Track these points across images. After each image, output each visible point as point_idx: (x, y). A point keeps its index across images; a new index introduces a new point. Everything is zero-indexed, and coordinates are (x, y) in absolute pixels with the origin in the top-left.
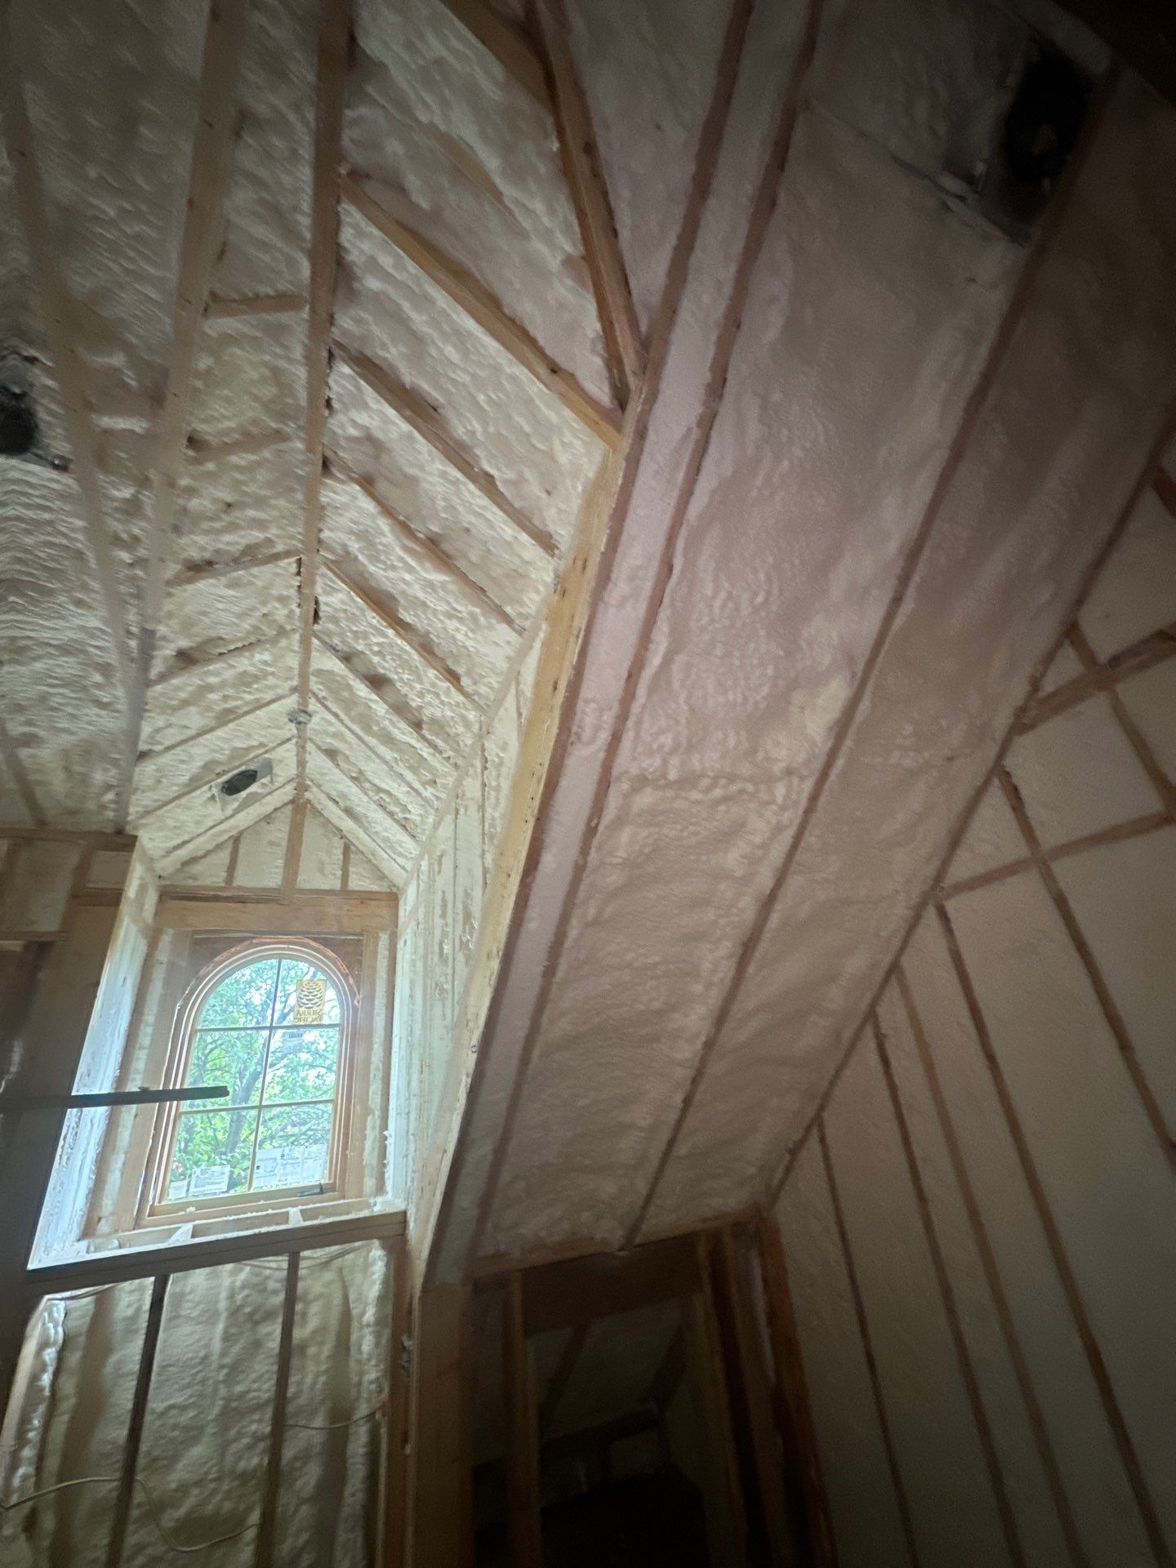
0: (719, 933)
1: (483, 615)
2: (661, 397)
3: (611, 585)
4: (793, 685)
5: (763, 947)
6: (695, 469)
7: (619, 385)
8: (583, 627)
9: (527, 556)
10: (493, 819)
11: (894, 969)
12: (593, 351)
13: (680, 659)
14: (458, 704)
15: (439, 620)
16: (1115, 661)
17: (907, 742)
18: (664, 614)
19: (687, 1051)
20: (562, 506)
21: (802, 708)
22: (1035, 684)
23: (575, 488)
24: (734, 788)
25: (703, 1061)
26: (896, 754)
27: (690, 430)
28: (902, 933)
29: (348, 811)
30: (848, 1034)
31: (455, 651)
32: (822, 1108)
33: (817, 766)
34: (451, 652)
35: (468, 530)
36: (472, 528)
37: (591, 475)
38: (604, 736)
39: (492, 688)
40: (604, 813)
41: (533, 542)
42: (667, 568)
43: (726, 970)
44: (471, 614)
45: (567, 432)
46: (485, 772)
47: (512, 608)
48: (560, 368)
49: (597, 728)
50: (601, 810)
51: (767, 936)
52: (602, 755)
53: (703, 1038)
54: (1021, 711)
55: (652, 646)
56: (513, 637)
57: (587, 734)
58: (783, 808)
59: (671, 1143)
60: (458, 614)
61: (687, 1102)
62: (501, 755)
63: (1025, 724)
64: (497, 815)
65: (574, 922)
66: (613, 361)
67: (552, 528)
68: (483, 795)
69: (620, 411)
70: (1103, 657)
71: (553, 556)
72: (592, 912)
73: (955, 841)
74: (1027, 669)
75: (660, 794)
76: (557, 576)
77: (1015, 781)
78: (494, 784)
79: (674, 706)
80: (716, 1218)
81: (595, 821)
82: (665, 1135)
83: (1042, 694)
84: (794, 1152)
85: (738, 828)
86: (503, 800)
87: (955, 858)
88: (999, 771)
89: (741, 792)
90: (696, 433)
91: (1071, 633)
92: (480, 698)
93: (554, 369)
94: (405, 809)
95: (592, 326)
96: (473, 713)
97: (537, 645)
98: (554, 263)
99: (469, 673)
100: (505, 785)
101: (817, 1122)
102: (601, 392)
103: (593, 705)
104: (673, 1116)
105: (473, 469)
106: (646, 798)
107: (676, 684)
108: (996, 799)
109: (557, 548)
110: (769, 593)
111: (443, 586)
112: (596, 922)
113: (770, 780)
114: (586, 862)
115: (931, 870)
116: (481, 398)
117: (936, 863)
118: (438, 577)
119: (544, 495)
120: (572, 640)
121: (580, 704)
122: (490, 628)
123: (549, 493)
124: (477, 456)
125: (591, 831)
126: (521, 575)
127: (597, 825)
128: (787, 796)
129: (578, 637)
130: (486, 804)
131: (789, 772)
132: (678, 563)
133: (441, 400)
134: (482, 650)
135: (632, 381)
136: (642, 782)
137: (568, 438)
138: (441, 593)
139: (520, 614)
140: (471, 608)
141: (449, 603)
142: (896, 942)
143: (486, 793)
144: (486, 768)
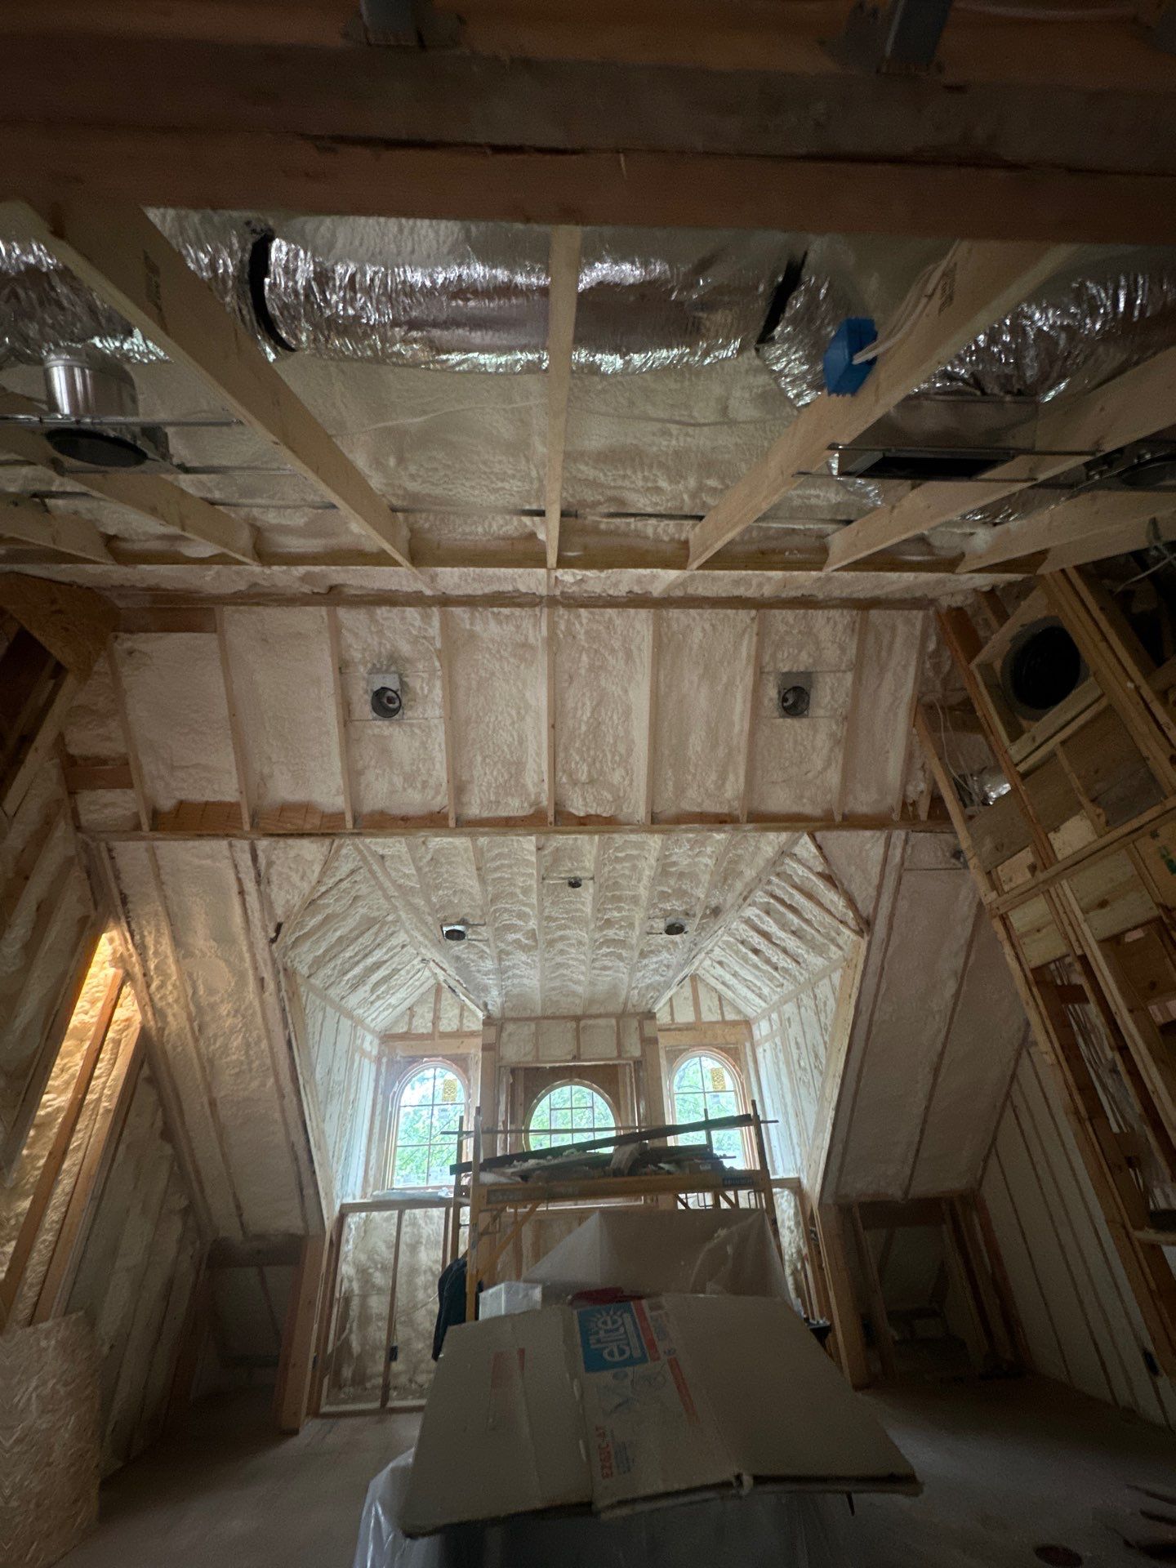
19: (917, 1112)
29: (723, 983)
30: (997, 1108)
32: (994, 1139)
82: (914, 1147)
84: (985, 1162)
94: (760, 989)
101: (994, 1146)
104: (917, 1139)
142: (1013, 1062)
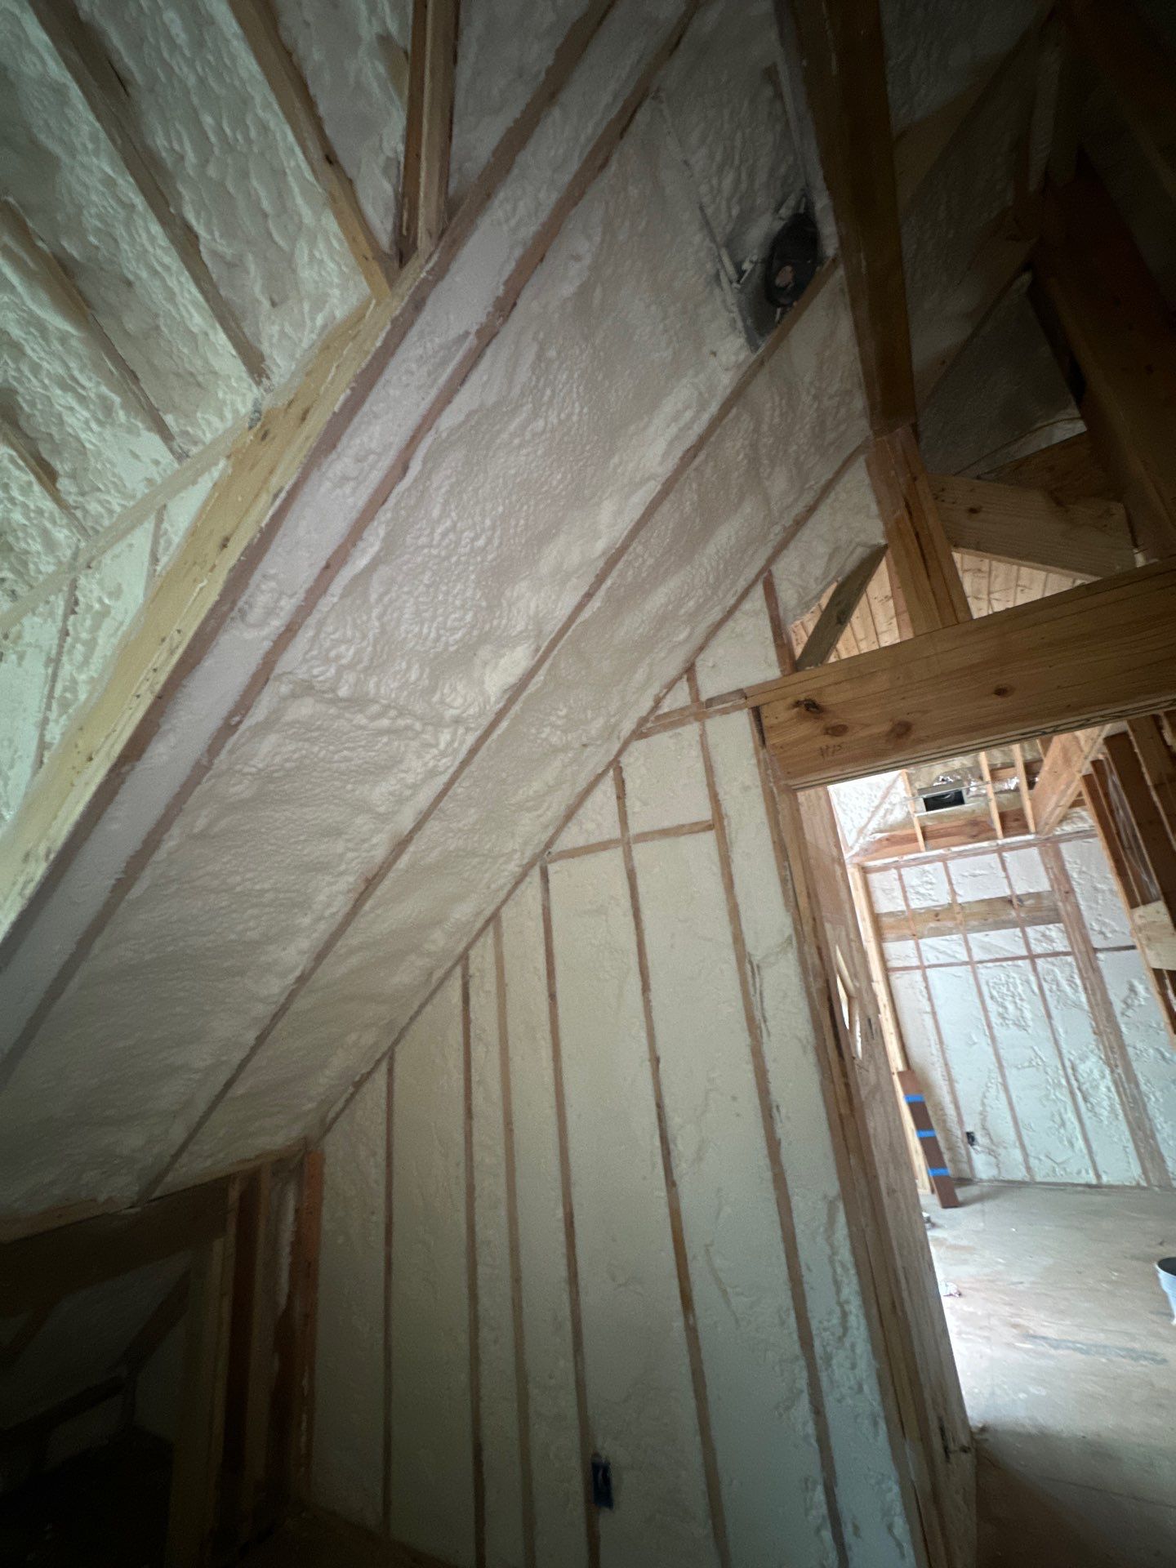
0: (343, 867)
1: (123, 407)
2: (448, 278)
3: (333, 456)
4: (483, 639)
5: (386, 884)
6: (460, 378)
7: (405, 232)
8: (287, 488)
9: (217, 364)
10: (74, 681)
11: (494, 918)
12: (385, 171)
13: (384, 571)
14: (40, 512)
15: (41, 382)
16: (711, 702)
17: (559, 722)
18: (385, 515)
19: (275, 987)
20: (288, 329)
21: (485, 664)
22: (658, 702)
23: (313, 319)
24: (401, 722)
25: (292, 996)
26: (547, 730)
27: (467, 333)
28: (509, 887)
30: (438, 974)
31: (57, 437)
32: (397, 1042)
33: (485, 722)
34: (50, 435)
35: (129, 284)
36: (137, 284)
37: (339, 314)
38: (277, 624)
39: (111, 512)
40: (250, 713)
41: (234, 352)
42: (402, 466)
43: (341, 906)
44: (103, 398)
45: (321, 245)
46: (72, 617)
47: (176, 420)
48: (337, 162)
49: (270, 612)
50: (248, 709)
51: (391, 875)
52: (267, 645)
53: (297, 973)
54: (643, 721)
55: (361, 545)
56: (166, 457)
57: (255, 615)
58: (443, 754)
59: (229, 1084)
60: (80, 390)
61: (261, 1039)
62: (107, 601)
63: (642, 733)
64: (83, 677)
65: (175, 831)
66: (406, 201)
67: (265, 348)
68: (61, 646)
69: (396, 264)
70: (704, 697)
71: (259, 383)
72: (201, 823)
73: (570, 815)
74: (655, 689)
75: (320, 707)
76: (257, 411)
77: (625, 775)
78: (84, 636)
79: (365, 618)
80: (257, 1157)
81: (237, 719)
83: (660, 712)
84: (358, 1085)
85: (392, 764)
86: (97, 662)
87: (566, 829)
88: (616, 765)
89: (408, 728)
90: (471, 341)
91: (690, 671)
92: (84, 517)
93: (330, 159)
95: (393, 140)
96: (66, 532)
97: (205, 485)
98: (368, 31)
99: (73, 476)
100: (106, 644)
101: (390, 1055)
102: (383, 227)
103: (273, 584)
105: (168, 204)
106: (304, 709)
107: (373, 597)
108: (608, 787)
109: (268, 378)
110: (489, 541)
111: (64, 339)
112: (203, 836)
113: (438, 724)
114: (211, 762)
115: (545, 837)
116: (208, 120)
117: (551, 831)
118: (57, 322)
119: (266, 304)
120: (265, 498)
121: (257, 576)
122: (131, 430)
123: (274, 304)
124: (179, 193)
125: (228, 728)
126: (199, 385)
127: (240, 722)
128: (450, 744)
129: (276, 496)
130: (65, 658)
131: (457, 721)
132: (415, 467)
133: (139, 78)
134: (108, 453)
135: (423, 242)
136: (306, 688)
137: (321, 251)
138: (56, 346)
139: (185, 433)
140: (104, 389)
141: (68, 368)
142: (502, 894)
143: (67, 646)
144: (74, 612)
